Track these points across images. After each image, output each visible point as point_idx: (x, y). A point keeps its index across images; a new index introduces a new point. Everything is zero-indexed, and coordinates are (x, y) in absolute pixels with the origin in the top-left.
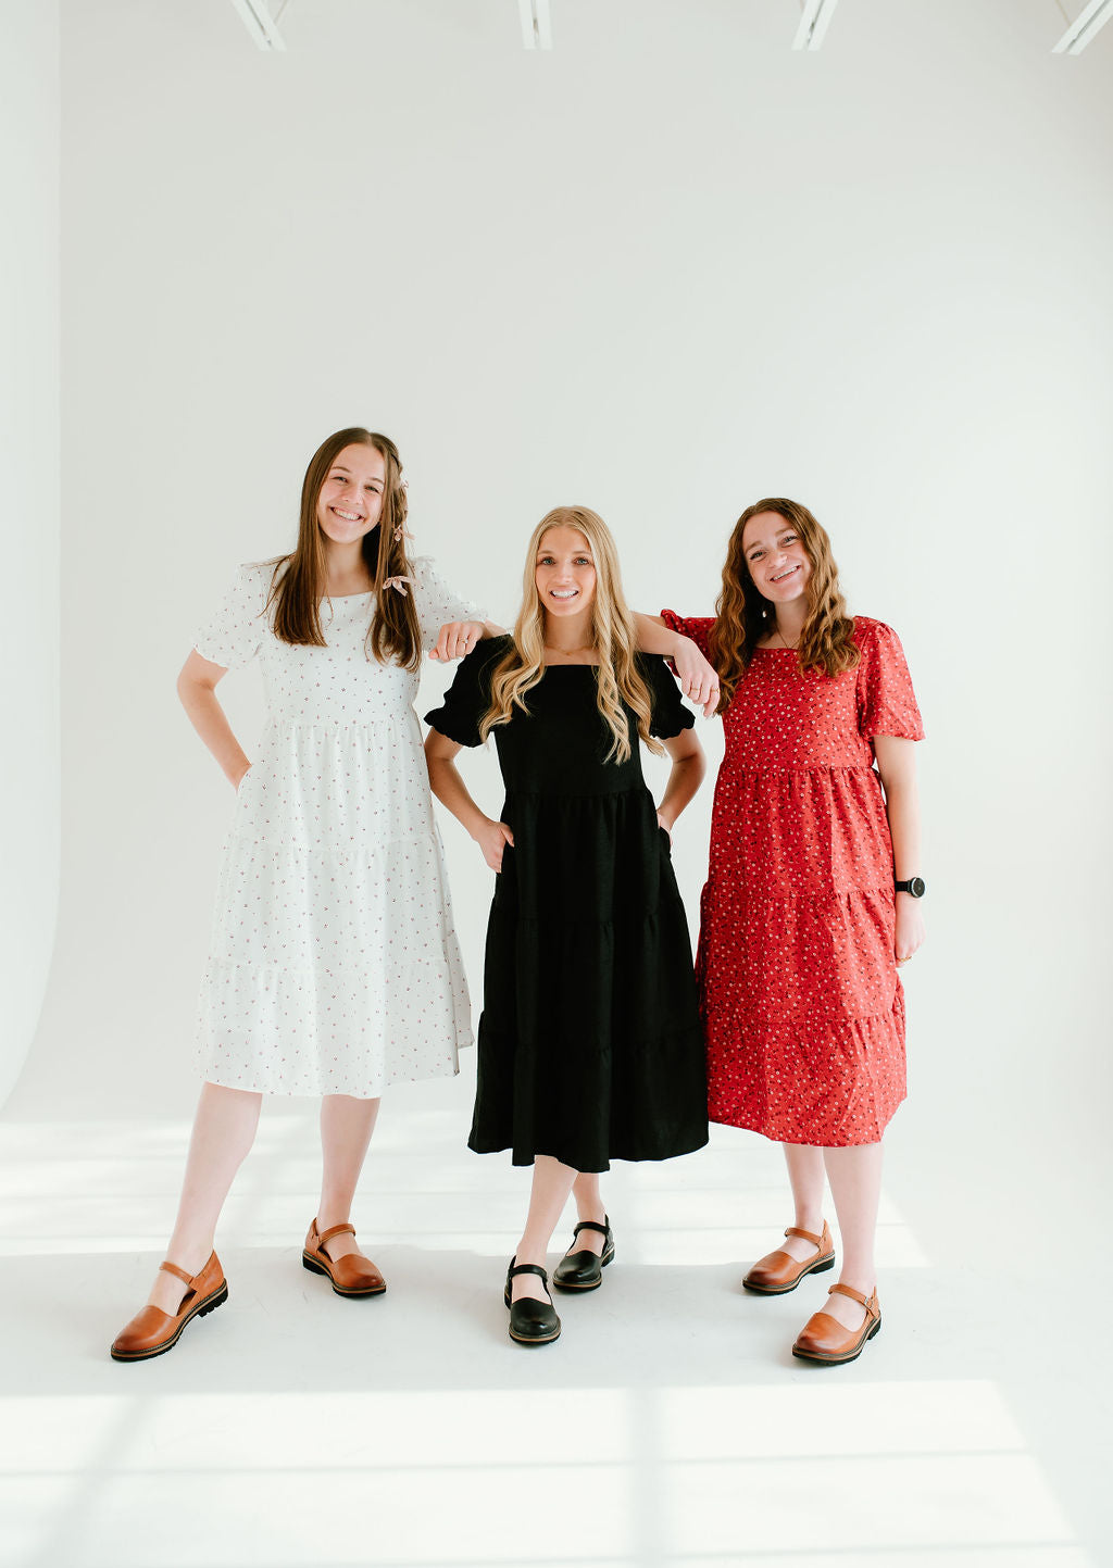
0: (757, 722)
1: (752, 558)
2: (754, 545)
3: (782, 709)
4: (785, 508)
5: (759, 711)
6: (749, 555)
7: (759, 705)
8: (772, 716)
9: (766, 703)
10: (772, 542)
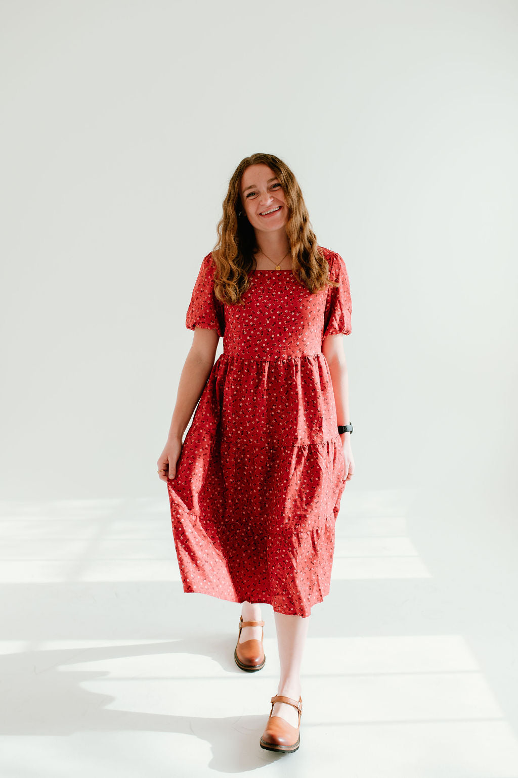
0: (268, 326)
1: (249, 196)
2: (250, 187)
3: (287, 315)
4: (272, 163)
5: (269, 317)
6: (246, 193)
7: (269, 312)
8: (280, 320)
9: (275, 310)
10: (263, 187)
